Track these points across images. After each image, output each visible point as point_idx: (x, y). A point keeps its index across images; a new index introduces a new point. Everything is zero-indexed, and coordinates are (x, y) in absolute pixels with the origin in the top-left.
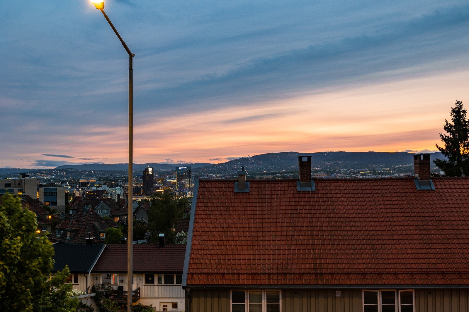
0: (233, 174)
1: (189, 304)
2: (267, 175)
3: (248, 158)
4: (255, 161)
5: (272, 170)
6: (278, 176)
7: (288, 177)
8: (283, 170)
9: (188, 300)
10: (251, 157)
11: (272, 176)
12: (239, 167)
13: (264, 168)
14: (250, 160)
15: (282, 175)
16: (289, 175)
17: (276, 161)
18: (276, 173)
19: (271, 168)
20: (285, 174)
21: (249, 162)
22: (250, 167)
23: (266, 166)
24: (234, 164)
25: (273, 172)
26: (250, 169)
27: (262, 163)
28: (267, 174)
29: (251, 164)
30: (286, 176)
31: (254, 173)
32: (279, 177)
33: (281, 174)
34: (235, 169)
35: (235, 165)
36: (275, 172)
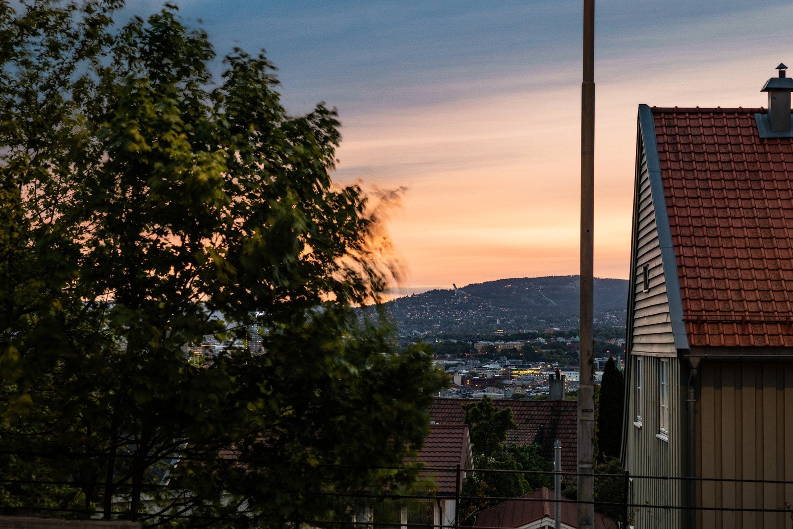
0: (410, 337)
1: (692, 404)
2: (507, 341)
3: (451, 292)
4: (470, 301)
5: (521, 328)
6: (540, 343)
7: (570, 347)
8: (552, 327)
9: (692, 391)
10: (460, 289)
11: (524, 344)
12: (426, 317)
13: (498, 322)
14: (456, 298)
15: (550, 341)
16: (573, 342)
17: (532, 301)
18: (533, 336)
19: (516, 321)
20: (560, 339)
21: (453, 304)
22: (457, 317)
23: (504, 314)
24: (411, 307)
25: (524, 332)
26: (456, 324)
27: (492, 308)
28: (506, 339)
29: (459, 307)
30: (564, 344)
31: (468, 333)
32: (543, 347)
33: (547, 337)
34: (414, 322)
35: (414, 310)
36: (529, 333)
